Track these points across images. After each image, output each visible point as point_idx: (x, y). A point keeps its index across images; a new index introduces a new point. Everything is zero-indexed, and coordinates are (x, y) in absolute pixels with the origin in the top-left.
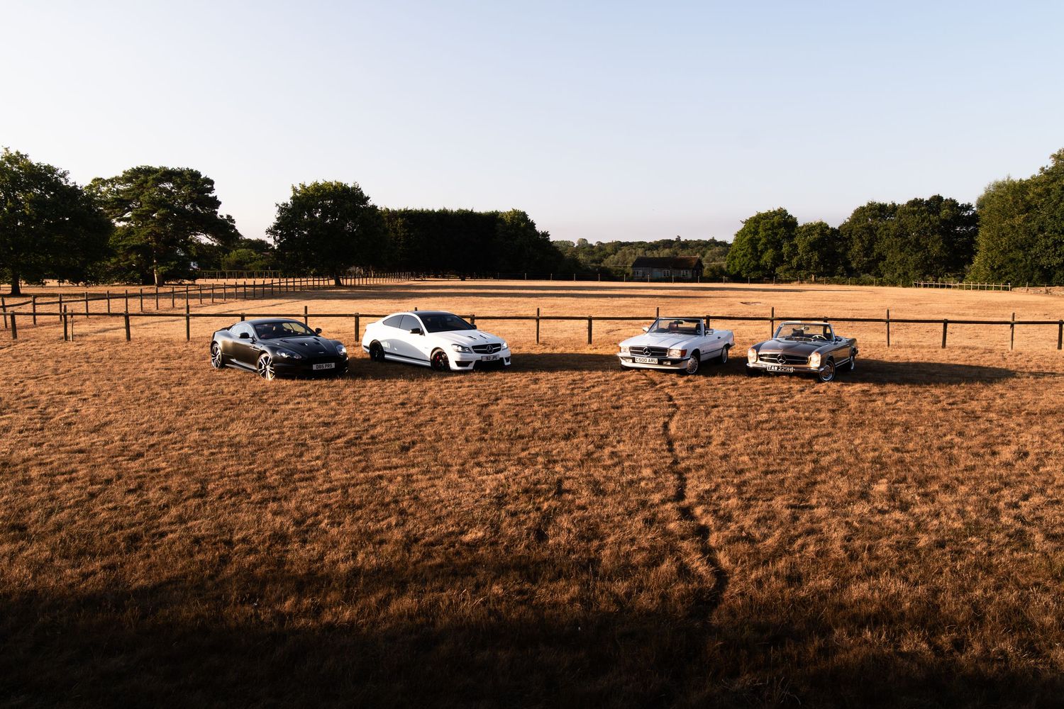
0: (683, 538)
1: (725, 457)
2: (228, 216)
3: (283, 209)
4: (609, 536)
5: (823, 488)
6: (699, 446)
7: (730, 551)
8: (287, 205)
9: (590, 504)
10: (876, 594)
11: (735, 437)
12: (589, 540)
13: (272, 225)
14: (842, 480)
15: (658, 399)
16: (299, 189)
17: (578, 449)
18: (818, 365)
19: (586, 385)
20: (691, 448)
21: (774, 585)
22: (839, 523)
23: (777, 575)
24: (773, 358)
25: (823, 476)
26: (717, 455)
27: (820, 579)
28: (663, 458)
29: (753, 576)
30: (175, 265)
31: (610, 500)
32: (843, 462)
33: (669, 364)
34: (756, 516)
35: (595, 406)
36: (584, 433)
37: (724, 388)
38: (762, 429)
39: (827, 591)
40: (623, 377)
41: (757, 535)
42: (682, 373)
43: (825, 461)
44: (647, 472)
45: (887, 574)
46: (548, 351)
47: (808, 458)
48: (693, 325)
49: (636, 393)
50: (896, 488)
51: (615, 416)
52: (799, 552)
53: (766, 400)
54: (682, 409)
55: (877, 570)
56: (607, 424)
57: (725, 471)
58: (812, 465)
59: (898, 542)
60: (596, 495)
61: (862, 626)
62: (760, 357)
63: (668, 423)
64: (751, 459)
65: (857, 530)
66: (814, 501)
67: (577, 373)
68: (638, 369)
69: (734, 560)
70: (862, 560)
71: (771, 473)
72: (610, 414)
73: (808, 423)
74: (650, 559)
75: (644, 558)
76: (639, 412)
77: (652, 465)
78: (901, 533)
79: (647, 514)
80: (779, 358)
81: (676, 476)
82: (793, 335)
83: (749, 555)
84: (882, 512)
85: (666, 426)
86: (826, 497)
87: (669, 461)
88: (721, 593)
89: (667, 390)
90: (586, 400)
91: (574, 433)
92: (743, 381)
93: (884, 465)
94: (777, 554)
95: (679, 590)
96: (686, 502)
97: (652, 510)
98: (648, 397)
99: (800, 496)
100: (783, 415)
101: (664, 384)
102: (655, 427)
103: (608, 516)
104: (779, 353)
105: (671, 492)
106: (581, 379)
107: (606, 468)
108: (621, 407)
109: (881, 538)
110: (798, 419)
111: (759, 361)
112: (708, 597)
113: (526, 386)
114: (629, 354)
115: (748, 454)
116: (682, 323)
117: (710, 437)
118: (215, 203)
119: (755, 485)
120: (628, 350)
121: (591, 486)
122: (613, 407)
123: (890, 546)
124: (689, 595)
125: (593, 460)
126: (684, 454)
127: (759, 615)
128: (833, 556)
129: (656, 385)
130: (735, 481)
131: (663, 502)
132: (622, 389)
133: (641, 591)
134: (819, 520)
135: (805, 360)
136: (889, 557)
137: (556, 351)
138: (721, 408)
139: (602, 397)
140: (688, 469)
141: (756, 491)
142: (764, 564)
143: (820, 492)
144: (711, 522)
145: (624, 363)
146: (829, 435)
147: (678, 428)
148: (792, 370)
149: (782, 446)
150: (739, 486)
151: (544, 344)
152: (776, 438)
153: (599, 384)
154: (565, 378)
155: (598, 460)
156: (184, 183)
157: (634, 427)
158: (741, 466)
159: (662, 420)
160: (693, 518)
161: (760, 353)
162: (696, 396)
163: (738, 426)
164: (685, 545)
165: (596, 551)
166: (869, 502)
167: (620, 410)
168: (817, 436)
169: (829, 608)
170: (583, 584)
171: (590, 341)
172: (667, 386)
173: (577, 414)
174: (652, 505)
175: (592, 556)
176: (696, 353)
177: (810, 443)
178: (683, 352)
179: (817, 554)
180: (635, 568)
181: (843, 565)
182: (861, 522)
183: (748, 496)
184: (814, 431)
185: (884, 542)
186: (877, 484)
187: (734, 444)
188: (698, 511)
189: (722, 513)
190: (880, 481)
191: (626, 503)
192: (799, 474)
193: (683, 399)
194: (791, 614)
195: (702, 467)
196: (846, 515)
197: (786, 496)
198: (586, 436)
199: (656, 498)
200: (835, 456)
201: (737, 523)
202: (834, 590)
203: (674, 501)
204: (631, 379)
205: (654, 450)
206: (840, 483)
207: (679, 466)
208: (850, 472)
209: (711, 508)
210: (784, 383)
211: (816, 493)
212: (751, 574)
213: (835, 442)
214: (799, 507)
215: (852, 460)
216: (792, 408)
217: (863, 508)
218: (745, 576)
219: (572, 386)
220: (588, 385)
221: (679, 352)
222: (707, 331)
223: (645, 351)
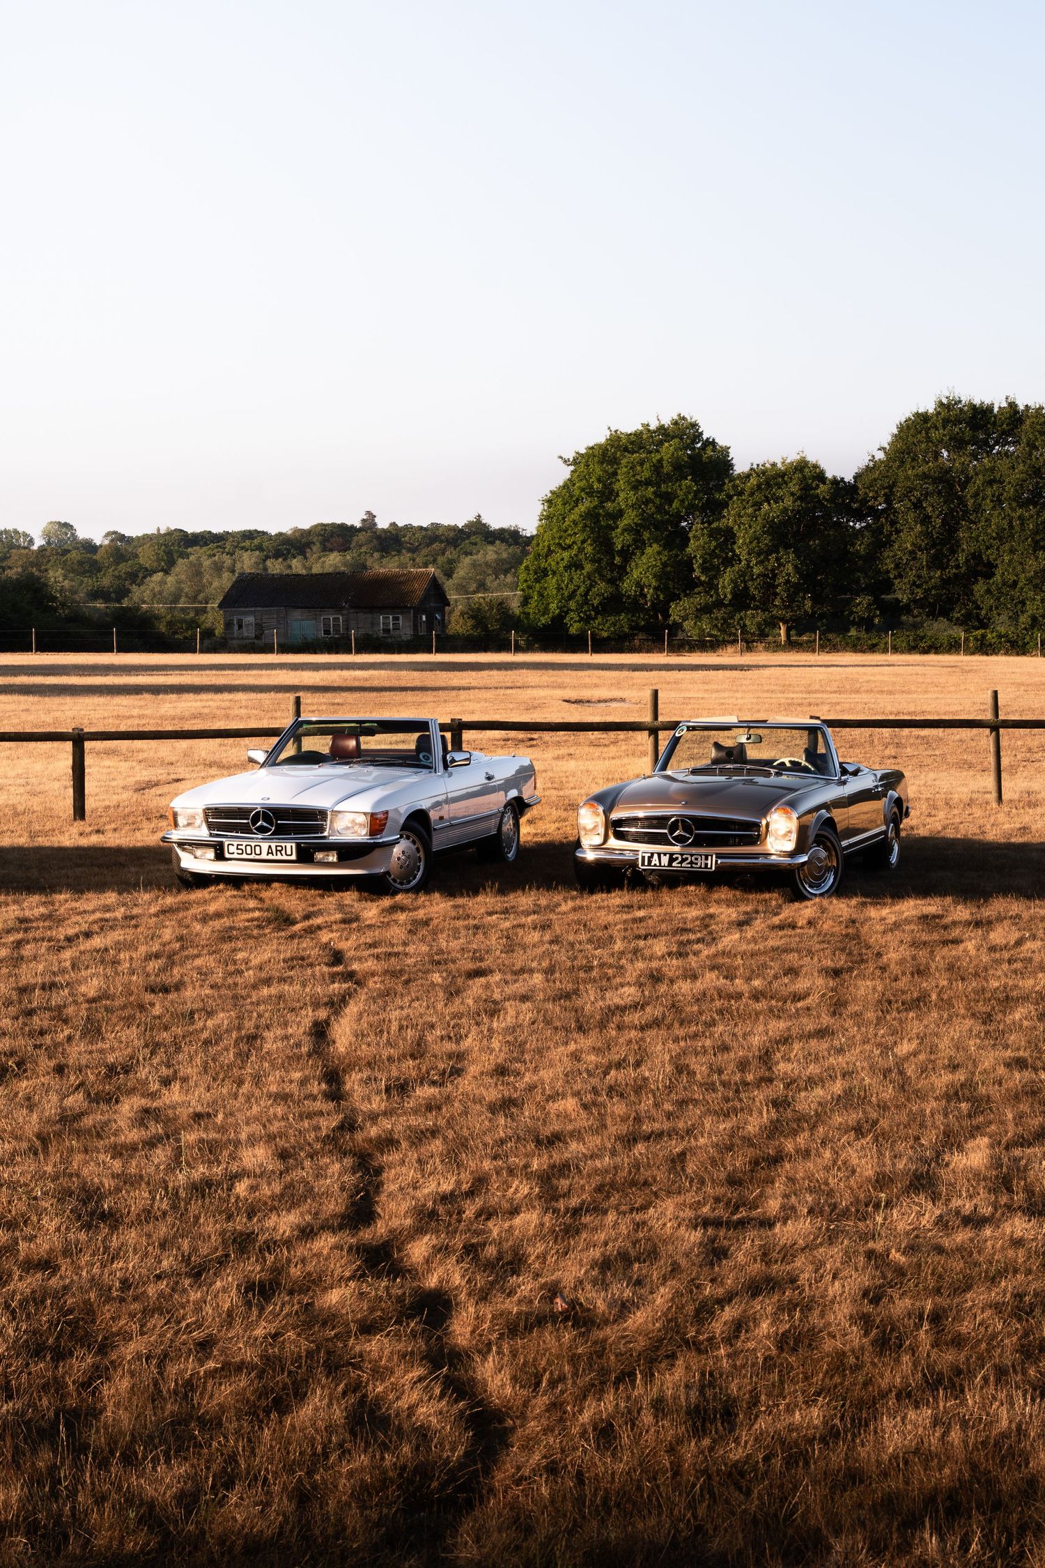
0: (368, 1328)
1: (507, 1105)
4: (128, 1337)
5: (801, 1169)
6: (422, 1081)
7: (514, 1354)
9: (66, 1252)
10: (955, 1435)
11: (540, 1051)
12: (60, 1355)
14: (858, 1145)
15: (299, 961)
17: (31, 1108)
18: (790, 846)
19: (61, 933)
20: (401, 1088)
21: (649, 1437)
22: (848, 1257)
23: (659, 1406)
24: (658, 829)
25: (802, 1140)
26: (478, 1100)
27: (789, 1410)
28: (310, 1116)
29: (585, 1417)
31: (131, 1236)
32: (864, 1100)
33: (333, 858)
34: (596, 1253)
35: (91, 988)
36: (52, 1064)
37: (507, 924)
38: (619, 1028)
39: (810, 1441)
40: (186, 906)
41: (601, 1306)
42: (374, 886)
43: (807, 1101)
44: (256, 1156)
45: (985, 1379)
47: (760, 1095)
48: (408, 741)
49: (226, 947)
50: (1017, 1160)
51: (157, 1010)
52: (729, 1341)
53: (636, 951)
54: (374, 984)
55: (959, 1372)
56: (132, 1034)
57: (502, 1142)
58: (767, 1115)
59: (1019, 1296)
60: (88, 1226)
61: (912, 1523)
62: (616, 828)
63: (327, 1022)
64: (585, 1107)
65: (900, 1271)
66: (773, 1206)
67: (35, 898)
68: (236, 881)
69: (530, 1378)
70: (913, 1350)
71: (647, 1138)
72: (142, 1007)
73: (761, 1005)
74: (262, 1393)
75: (240, 1395)
76: (235, 997)
77: (271, 1138)
78: (1029, 1272)
79: (253, 1268)
80: (673, 828)
81: (348, 1161)
82: (715, 762)
83: (574, 1360)
84: (975, 1221)
85: (320, 1032)
86: (811, 1190)
87: (328, 1124)
88: (487, 1472)
89: (325, 937)
90: (63, 971)
91: (20, 1064)
92: (566, 904)
93: (980, 1104)
94: (662, 1352)
95: (351, 1474)
96: (381, 1229)
97: (270, 1259)
98: (266, 956)
99: (732, 1193)
100: (684, 987)
101: (319, 921)
102: (286, 1037)
103: (126, 1284)
104: (673, 811)
105: (334, 1206)
106: (44, 918)
107: (118, 1151)
108: (178, 986)
109: (969, 1288)
110: (730, 997)
111: (613, 843)
112: (443, 1486)
114: (203, 833)
115: (577, 1094)
116: (372, 735)
117: (460, 1056)
119: (596, 1171)
120: (200, 819)
121: (71, 1204)
122: (152, 990)
123: (997, 1307)
124: (384, 1482)
125: (78, 1133)
126: (377, 1103)
127: (603, 1521)
128: (828, 1345)
129: (294, 923)
130: (535, 1165)
131: (306, 1233)
132: (180, 938)
133: (229, 1485)
134: (788, 1253)
135: (752, 833)
136: (994, 1336)
138: (497, 977)
139: (115, 962)
140: (389, 1142)
141: (599, 1189)
142: (619, 1380)
143: (791, 1180)
144: (457, 1279)
145: (188, 861)
146: (822, 1033)
147: (359, 1035)
148: (712, 863)
149: (681, 1069)
150: (546, 1179)
152: (661, 1051)
153: (105, 926)
155: (99, 1132)
157: (219, 1039)
158: (556, 1126)
159: (307, 1017)
160: (397, 1270)
161: (615, 816)
162: (418, 949)
163: (548, 1022)
164: (376, 1346)
165: (85, 1385)
166: (935, 1198)
167: (173, 996)
168: (786, 1040)
169: (815, 1482)
170: (36, 1480)
171: (80, 811)
172: (328, 926)
173: (30, 1013)
174: (270, 1246)
175: (72, 1402)
176: (418, 823)
177: (766, 1057)
178: (377, 823)
179: (782, 1342)
180: (212, 1424)
181: (857, 1368)
182: (911, 1249)
183: (574, 1202)
184: (778, 1027)
185: (978, 1297)
186: (960, 1148)
187: (536, 1070)
188: (418, 1250)
189: (491, 1251)
190: (971, 1144)
191: (186, 1245)
192: (731, 1136)
193: (378, 957)
194: (702, 1511)
195: (434, 1132)
196: (866, 1237)
197: (690, 1197)
198: (60, 1070)
199: (285, 1223)
200: (838, 1087)
201: (537, 1275)
202: (830, 1436)
203: (341, 1227)
204: (212, 908)
205: (283, 1097)
206: (852, 1155)
207: (359, 1136)
208: (884, 1124)
209: (458, 1242)
210: (690, 904)
211: (780, 1186)
212: (581, 1411)
213: (840, 1051)
214: (729, 1225)
215: (888, 1093)
216: (713, 968)
217: (920, 1215)
218: (561, 1420)
219: (20, 936)
220: (71, 932)
221: (362, 819)
222: (453, 761)
223: (256, 819)
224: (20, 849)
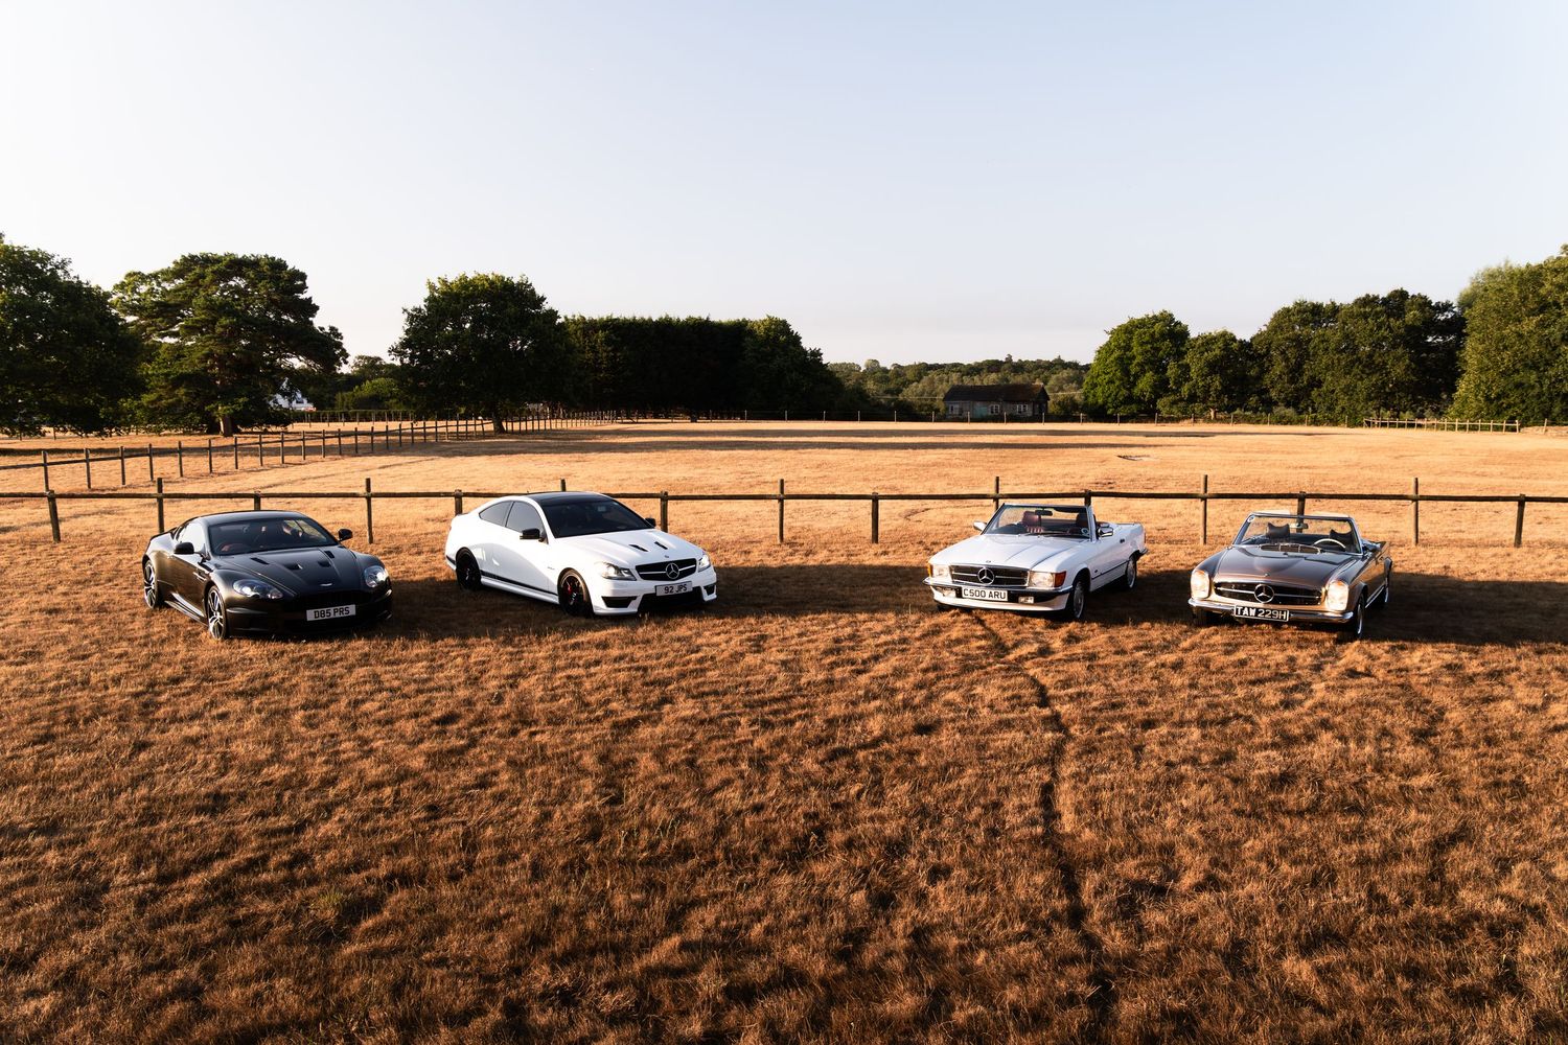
2: (332, 328)
3: (414, 317)
8: (420, 310)
13: (398, 341)
15: (1016, 701)
16: (438, 285)
18: (1342, 608)
19: (861, 654)
24: (1244, 591)
30: (245, 404)
33: (1031, 600)
35: (876, 725)
37: (1152, 663)
40: (936, 631)
42: (1055, 619)
46: (797, 560)
49: (967, 680)
51: (923, 760)
62: (1217, 588)
63: (1051, 787)
67: (845, 619)
68: (967, 610)
72: (911, 754)
80: (1259, 591)
85: (1046, 799)
89: (1031, 671)
90: (858, 702)
98: (995, 692)
101: (1023, 649)
102: (1022, 809)
104: (1259, 580)
106: (852, 637)
111: (1214, 596)
113: (737, 657)
114: (947, 580)
116: (1050, 514)
118: (310, 308)
120: (947, 572)
122: (918, 728)
129: (1007, 651)
132: (935, 668)
135: (1313, 596)
137: (811, 561)
139: (894, 693)
145: (938, 596)
147: (1078, 810)
148: (1286, 616)
151: (791, 544)
153: (889, 649)
154: (821, 630)
156: (261, 276)
159: (1035, 780)
161: (1217, 580)
162: (1098, 689)
167: (933, 738)
171: (875, 538)
172: (1030, 656)
176: (1083, 578)
178: (1060, 578)
193: (1072, 699)
204: (952, 635)
210: (1269, 644)
219: (833, 658)
220: (866, 656)
221: (1049, 576)
222: (1102, 533)
223: (982, 574)
224: (840, 567)
